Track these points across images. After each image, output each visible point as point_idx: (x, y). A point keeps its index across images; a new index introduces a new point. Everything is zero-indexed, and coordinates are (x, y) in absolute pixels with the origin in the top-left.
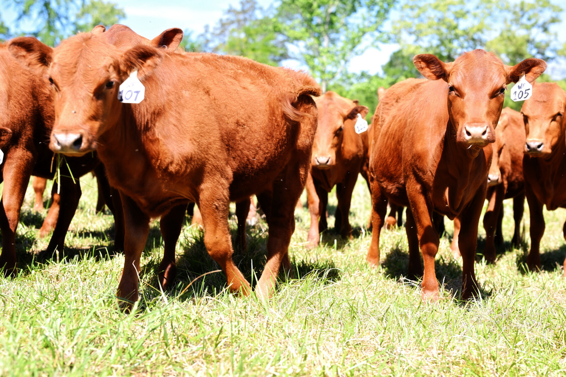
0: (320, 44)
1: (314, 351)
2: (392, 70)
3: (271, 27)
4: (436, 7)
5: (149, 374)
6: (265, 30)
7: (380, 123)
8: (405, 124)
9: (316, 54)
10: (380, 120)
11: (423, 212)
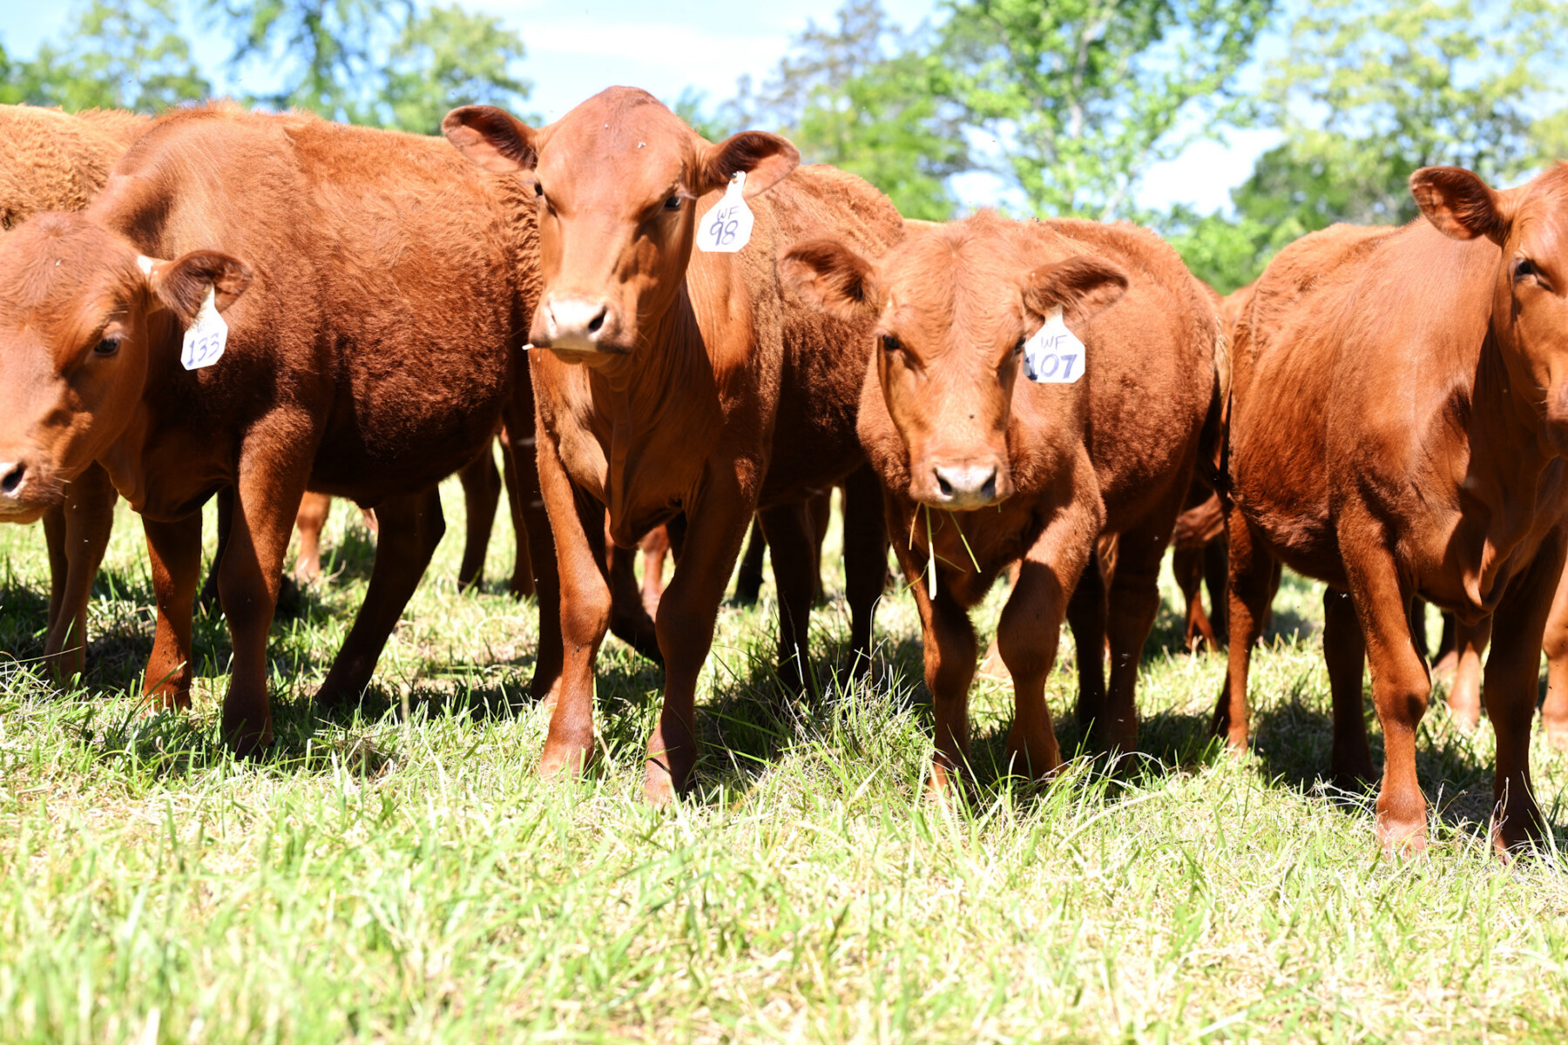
0: (1059, 130)
1: (1098, 981)
2: (1259, 202)
3: (922, 82)
4: (1389, 26)
5: (648, 1028)
6: (907, 90)
7: (1252, 348)
8: (1337, 352)
9: (1048, 156)
10: (1252, 338)
11: (1387, 599)
